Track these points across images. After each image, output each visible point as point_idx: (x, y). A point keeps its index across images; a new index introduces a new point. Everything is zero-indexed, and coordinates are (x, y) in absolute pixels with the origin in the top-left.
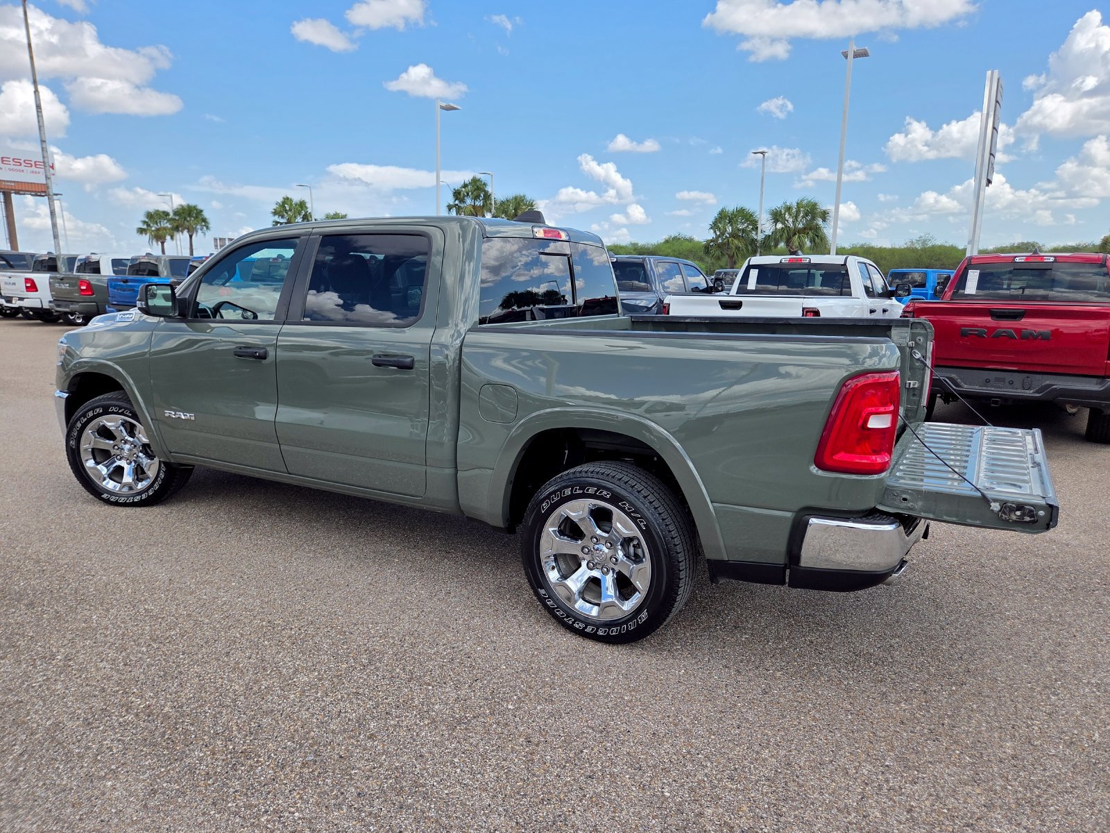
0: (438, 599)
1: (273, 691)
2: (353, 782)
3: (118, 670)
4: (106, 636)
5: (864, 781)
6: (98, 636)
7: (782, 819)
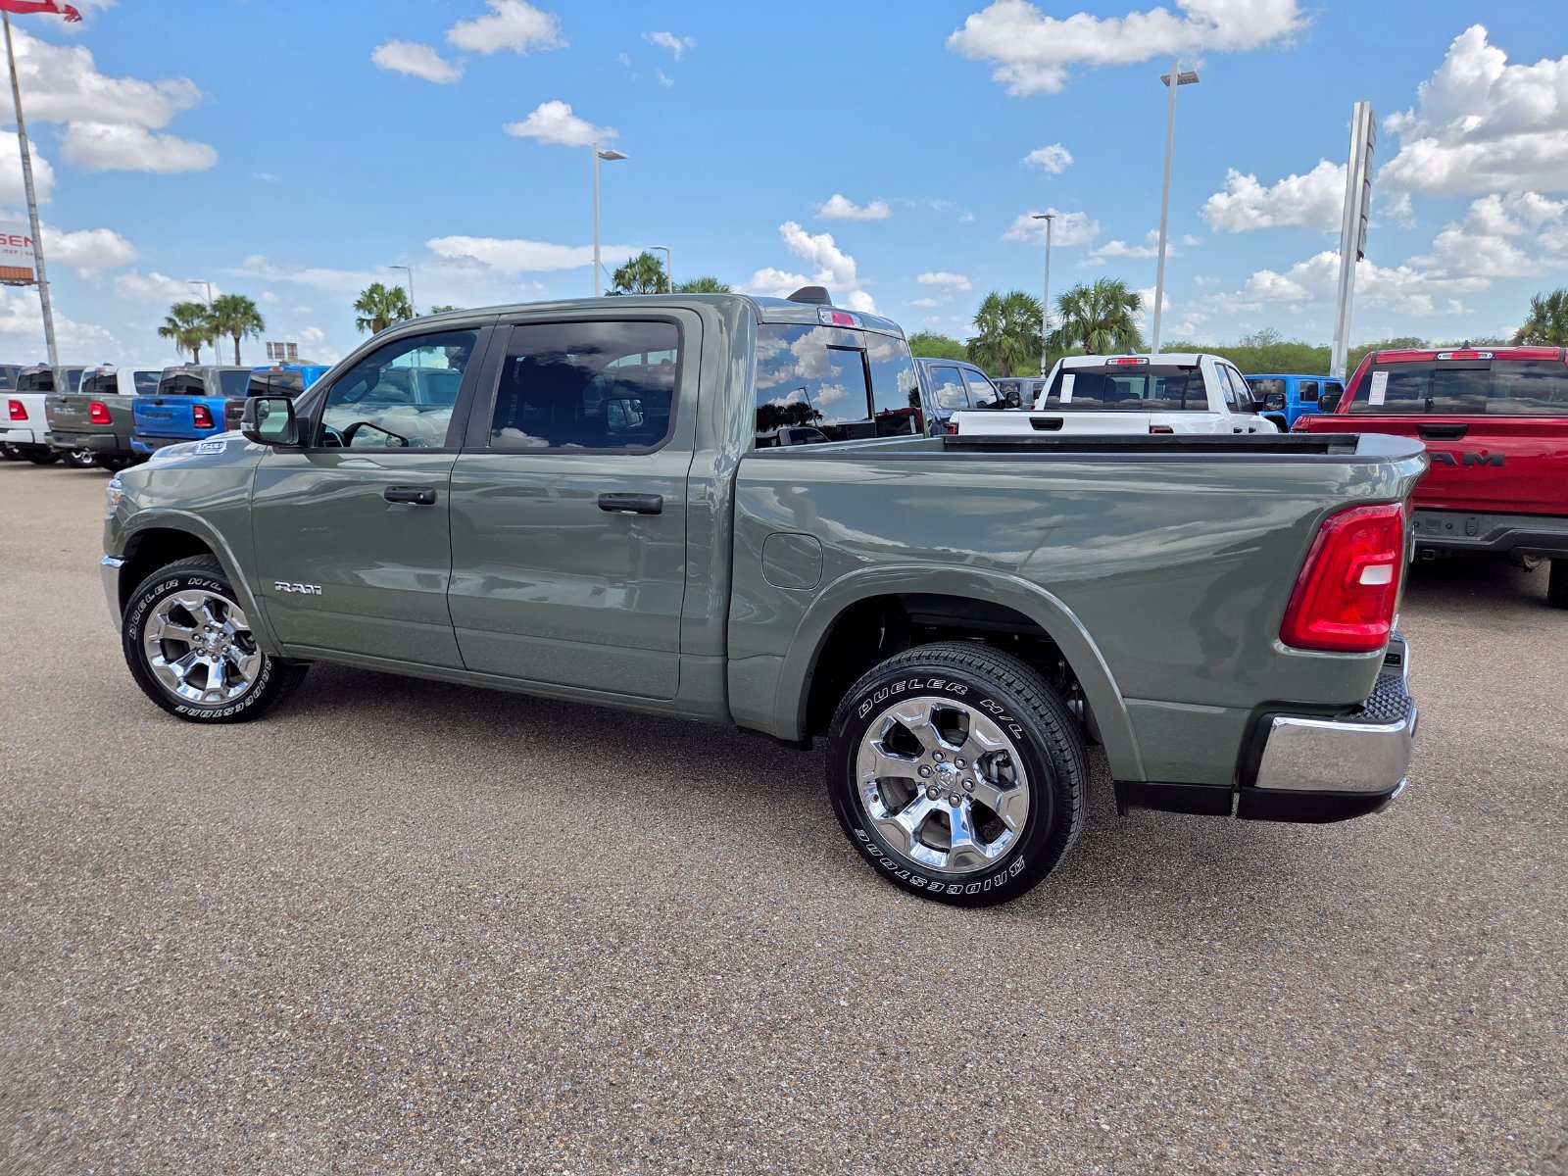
0: (699, 848)
1: (488, 988)
2: (639, 1121)
3: (251, 964)
4: (222, 913)
5: (1383, 1099)
6: (210, 914)
7: (1282, 1158)
